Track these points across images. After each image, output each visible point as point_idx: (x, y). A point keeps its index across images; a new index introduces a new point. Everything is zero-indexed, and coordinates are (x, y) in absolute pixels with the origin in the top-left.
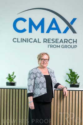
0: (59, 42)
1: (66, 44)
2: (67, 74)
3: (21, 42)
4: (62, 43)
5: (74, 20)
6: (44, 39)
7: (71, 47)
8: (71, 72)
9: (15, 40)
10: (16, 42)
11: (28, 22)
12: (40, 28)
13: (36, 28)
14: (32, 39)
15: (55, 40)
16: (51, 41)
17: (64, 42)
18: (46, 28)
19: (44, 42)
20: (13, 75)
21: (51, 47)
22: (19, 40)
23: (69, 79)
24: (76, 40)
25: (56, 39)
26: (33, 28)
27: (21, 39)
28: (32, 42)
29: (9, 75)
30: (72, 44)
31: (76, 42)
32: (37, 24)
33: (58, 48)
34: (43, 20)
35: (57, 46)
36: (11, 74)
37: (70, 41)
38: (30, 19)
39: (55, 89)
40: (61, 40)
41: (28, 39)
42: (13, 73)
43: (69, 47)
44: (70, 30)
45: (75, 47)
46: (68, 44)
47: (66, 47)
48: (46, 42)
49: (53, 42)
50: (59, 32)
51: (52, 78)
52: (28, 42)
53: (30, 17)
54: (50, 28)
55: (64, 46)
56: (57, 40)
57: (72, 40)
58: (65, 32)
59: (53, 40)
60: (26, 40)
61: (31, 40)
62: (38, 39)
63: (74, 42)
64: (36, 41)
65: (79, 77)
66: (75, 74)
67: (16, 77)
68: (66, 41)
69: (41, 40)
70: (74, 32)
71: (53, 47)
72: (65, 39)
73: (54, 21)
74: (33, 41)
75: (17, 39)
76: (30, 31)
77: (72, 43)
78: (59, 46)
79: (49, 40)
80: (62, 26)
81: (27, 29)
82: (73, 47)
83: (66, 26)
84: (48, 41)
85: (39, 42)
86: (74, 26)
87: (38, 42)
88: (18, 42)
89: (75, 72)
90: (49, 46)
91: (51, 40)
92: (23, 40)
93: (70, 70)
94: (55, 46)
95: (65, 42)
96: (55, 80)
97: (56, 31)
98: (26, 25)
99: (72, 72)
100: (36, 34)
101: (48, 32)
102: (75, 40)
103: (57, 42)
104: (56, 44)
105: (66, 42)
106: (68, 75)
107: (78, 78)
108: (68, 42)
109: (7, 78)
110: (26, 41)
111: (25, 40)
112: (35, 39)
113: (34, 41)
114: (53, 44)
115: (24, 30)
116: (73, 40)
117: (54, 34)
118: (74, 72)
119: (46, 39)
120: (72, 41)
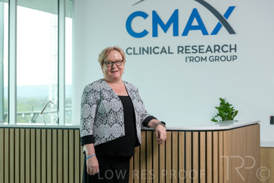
0: (205, 51)
1: (217, 53)
2: (216, 108)
3: (140, 54)
4: (210, 52)
5: (231, 9)
6: (179, 47)
7: (226, 58)
8: (221, 104)
9: (130, 51)
10: (131, 54)
11: (150, 18)
12: (171, 28)
13: (165, 28)
14: (158, 48)
15: (197, 48)
16: (191, 50)
17: (213, 50)
19: (178, 53)
23: (216, 116)
24: (236, 46)
25: (200, 46)
26: (160, 29)
28: (158, 53)
30: (229, 54)
31: (235, 49)
32: (165, 21)
34: (176, 12)
35: (202, 58)
37: (225, 49)
38: (154, 13)
40: (209, 47)
41: (151, 48)
43: (223, 58)
44: (223, 29)
45: (234, 58)
46: (222, 54)
47: (217, 59)
48: (182, 51)
49: (195, 51)
50: (205, 32)
51: (135, 102)
52: (151, 53)
53: (154, 10)
54: (189, 27)
55: (214, 58)
56: (201, 48)
57: (227, 46)
58: (215, 32)
59: (194, 48)
60: (149, 51)
61: (156, 50)
62: (169, 47)
63: (231, 49)
64: (165, 52)
68: (218, 48)
69: (174, 49)
70: (231, 31)
71: (194, 60)
72: (215, 46)
73: (195, 14)
74: (160, 50)
76: (155, 34)
77: (227, 51)
78: (206, 58)
79: (187, 48)
82: (229, 59)
83: (217, 21)
84: (186, 50)
86: (230, 20)
87: (169, 53)
88: (134, 54)
89: (230, 104)
90: (188, 60)
91: (190, 48)
92: (143, 50)
93: (221, 99)
94: (197, 59)
95: (215, 50)
99: (224, 104)
100: (166, 38)
101: (185, 33)
102: (233, 47)
103: (201, 51)
104: (200, 55)
105: (218, 50)
107: (235, 115)
108: (220, 50)
110: (147, 52)
113: (162, 52)
114: (194, 55)
115: (145, 33)
116: (230, 45)
117: (195, 37)
118: (228, 104)
119: (182, 47)
120: (228, 48)
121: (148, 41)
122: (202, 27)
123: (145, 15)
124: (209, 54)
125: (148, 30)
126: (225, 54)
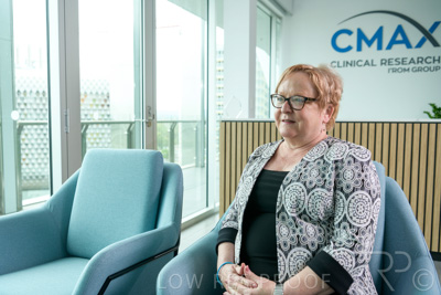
0: (408, 62)
1: (420, 65)
3: (345, 66)
4: (413, 63)
5: (436, 25)
6: (382, 60)
7: (429, 69)
9: (334, 64)
10: (335, 67)
12: (375, 44)
13: (369, 43)
14: (361, 61)
15: (401, 61)
16: (394, 62)
18: (386, 42)
19: (381, 65)
21: (393, 71)
22: (341, 64)
24: (439, 57)
25: (403, 59)
26: (364, 44)
27: (344, 62)
28: (361, 66)
30: (432, 65)
31: (439, 60)
32: (370, 37)
33: (406, 73)
34: (381, 29)
35: (405, 69)
37: (428, 60)
40: (412, 59)
41: (354, 61)
43: (426, 69)
44: (428, 43)
45: (437, 69)
46: (425, 65)
47: (419, 70)
48: (385, 64)
49: (398, 63)
50: (409, 46)
52: (354, 66)
53: (358, 27)
54: (393, 42)
55: (417, 69)
56: (405, 60)
57: (431, 58)
58: (420, 45)
59: (397, 60)
62: (372, 60)
63: (434, 61)
64: (368, 64)
68: (421, 60)
69: (377, 62)
70: (435, 44)
71: (397, 71)
72: (418, 58)
73: (400, 30)
74: (363, 63)
75: (337, 63)
76: (359, 49)
78: (409, 69)
79: (391, 61)
80: (414, 36)
81: (354, 45)
82: (432, 70)
83: (421, 35)
85: (374, 64)
86: (435, 35)
87: (372, 65)
88: (338, 67)
90: (391, 71)
91: (394, 60)
92: (347, 63)
93: (431, 105)
94: (400, 70)
95: (418, 62)
97: (404, 46)
98: (352, 40)
99: (436, 108)
100: (370, 52)
101: (389, 47)
102: (436, 58)
103: (404, 63)
104: (403, 66)
106: (426, 114)
108: (423, 62)
110: (351, 65)
112: (367, 61)
113: (365, 64)
114: (397, 67)
115: (349, 48)
116: (434, 57)
117: (399, 51)
119: (386, 60)
120: (432, 60)
121: (353, 55)
122: (406, 42)
123: (349, 33)
124: (412, 65)
126: (429, 65)
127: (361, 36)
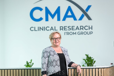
0: (75, 29)
1: (82, 30)
2: (84, 59)
3: (38, 30)
4: (78, 30)
5: (89, 7)
6: (60, 27)
7: (87, 33)
9: (32, 29)
10: (33, 30)
11: (44, 11)
12: (56, 16)
13: (53, 16)
14: (49, 27)
15: (71, 28)
16: (68, 29)
17: (80, 28)
19: (60, 30)
20: (31, 63)
21: (67, 34)
22: (37, 29)
23: (85, 64)
24: (92, 26)
25: (72, 27)
26: (49, 17)
27: (38, 27)
28: (49, 30)
29: (27, 62)
30: (88, 31)
31: (92, 28)
33: (75, 35)
34: (59, 8)
35: (74, 33)
36: (29, 61)
37: (86, 28)
38: (46, 8)
39: (69, 68)
40: (77, 27)
41: (44, 27)
42: (31, 61)
43: (85, 33)
44: (85, 17)
45: (91, 33)
46: (84, 31)
47: (82, 33)
48: (62, 29)
49: (70, 29)
50: (75, 19)
51: (66, 56)
52: (45, 30)
53: (46, 6)
54: (66, 16)
55: (80, 33)
56: (73, 27)
57: (87, 26)
58: (81, 19)
59: (69, 27)
61: (48, 29)
62: (55, 27)
63: (89, 28)
64: (53, 29)
65: (96, 62)
66: (92, 59)
67: (34, 64)
68: (82, 28)
70: (90, 19)
71: (69, 34)
72: (81, 26)
75: (34, 28)
76: (47, 20)
77: (87, 29)
78: (76, 33)
79: (65, 27)
81: (44, 17)
82: (88, 33)
84: (65, 28)
85: (56, 29)
86: (89, 13)
88: (35, 30)
89: (91, 57)
90: (66, 34)
91: (67, 27)
92: (40, 29)
93: (86, 55)
94: (71, 33)
95: (81, 29)
96: (69, 58)
97: (72, 19)
99: (88, 57)
100: (53, 22)
102: (90, 27)
103: (73, 29)
104: (73, 31)
105: (82, 29)
106: (84, 61)
107: (94, 63)
108: (84, 29)
109: (25, 65)
110: (43, 30)
111: (42, 28)
112: (52, 27)
113: (51, 29)
114: (69, 31)
115: (41, 19)
116: (89, 26)
118: (90, 57)
119: (63, 27)
120: (88, 28)
121: (43, 24)
122: (73, 16)
123: (41, 9)
124: (77, 31)
125: (42, 17)
126: (86, 31)
127: (48, 11)
